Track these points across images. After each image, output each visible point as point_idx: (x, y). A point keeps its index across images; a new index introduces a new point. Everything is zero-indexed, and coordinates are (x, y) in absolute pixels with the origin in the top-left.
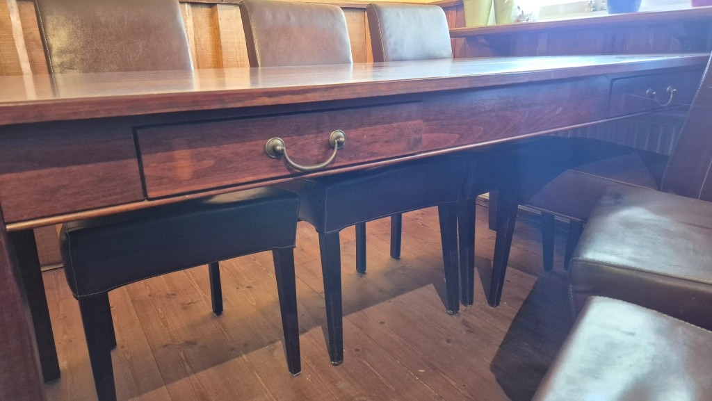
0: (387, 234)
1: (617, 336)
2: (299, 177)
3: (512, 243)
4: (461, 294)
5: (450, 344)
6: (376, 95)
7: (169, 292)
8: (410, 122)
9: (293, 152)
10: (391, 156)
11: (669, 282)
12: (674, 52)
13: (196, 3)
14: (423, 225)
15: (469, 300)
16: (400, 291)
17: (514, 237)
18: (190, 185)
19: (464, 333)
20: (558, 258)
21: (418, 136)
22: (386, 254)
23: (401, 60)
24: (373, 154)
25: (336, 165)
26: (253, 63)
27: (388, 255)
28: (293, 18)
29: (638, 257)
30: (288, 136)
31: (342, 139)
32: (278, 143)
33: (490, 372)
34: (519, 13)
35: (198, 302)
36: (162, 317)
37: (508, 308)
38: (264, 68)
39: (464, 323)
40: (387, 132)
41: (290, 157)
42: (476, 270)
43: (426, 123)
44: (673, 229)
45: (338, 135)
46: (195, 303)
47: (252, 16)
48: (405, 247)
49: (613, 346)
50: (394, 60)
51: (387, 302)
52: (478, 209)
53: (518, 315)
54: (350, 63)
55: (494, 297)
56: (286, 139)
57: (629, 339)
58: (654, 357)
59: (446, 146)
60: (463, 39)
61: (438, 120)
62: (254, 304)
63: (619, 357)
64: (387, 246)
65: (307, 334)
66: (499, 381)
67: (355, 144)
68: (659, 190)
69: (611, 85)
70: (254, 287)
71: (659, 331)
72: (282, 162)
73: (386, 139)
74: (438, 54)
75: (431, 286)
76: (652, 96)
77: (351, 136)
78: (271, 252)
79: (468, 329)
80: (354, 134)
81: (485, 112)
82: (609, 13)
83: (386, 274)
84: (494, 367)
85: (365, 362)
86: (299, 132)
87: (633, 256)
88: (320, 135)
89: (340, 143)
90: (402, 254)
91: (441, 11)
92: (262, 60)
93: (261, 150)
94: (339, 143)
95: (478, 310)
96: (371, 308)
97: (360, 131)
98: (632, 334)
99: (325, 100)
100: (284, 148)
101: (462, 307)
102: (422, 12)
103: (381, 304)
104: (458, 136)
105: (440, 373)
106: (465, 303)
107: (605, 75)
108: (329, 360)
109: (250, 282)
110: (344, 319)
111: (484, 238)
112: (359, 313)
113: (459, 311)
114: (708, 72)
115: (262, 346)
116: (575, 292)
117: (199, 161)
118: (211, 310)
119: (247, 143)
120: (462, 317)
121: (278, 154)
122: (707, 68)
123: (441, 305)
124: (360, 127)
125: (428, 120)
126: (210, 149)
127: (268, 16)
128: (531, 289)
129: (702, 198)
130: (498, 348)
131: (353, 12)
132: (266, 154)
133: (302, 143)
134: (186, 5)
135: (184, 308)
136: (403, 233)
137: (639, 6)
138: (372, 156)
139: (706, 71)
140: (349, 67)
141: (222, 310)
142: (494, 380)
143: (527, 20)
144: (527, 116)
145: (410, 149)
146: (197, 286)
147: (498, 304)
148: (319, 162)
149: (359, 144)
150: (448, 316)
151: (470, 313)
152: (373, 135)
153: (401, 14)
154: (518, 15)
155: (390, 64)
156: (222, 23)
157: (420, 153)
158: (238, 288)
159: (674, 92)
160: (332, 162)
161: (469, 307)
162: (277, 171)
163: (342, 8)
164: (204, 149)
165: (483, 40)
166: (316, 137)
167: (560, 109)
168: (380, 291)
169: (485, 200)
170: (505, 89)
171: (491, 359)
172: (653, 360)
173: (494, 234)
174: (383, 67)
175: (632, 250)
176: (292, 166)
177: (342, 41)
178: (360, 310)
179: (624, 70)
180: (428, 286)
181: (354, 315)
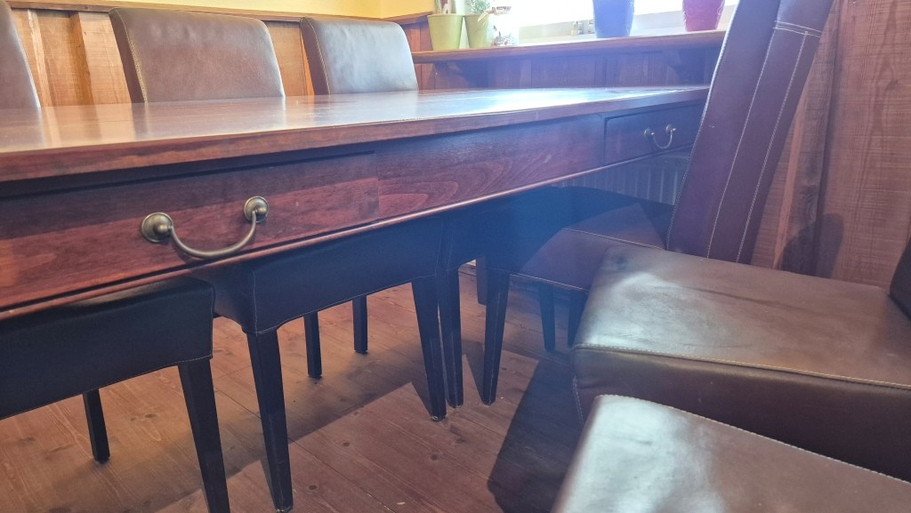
0: (349, 321)
1: (631, 448)
2: (201, 267)
3: (506, 319)
4: (447, 391)
5: (436, 462)
6: (307, 147)
7: (23, 438)
8: (361, 182)
9: (187, 233)
10: (337, 228)
11: (684, 366)
12: (671, 83)
13: (44, 10)
14: (396, 304)
15: (458, 400)
16: (370, 397)
17: (509, 312)
18: (15, 294)
19: (454, 443)
20: (561, 334)
21: (373, 199)
22: (349, 348)
23: (352, 92)
24: (311, 227)
25: (256, 246)
26: (136, 96)
27: (352, 350)
28: (193, 35)
29: (648, 337)
30: (179, 210)
31: (263, 210)
32: (162, 220)
33: (487, 491)
34: (496, 34)
35: (70, 446)
36: (12, 476)
37: (506, 405)
38: (152, 104)
39: (454, 430)
40: (330, 195)
41: (182, 240)
42: (464, 358)
43: (382, 181)
44: (683, 298)
45: (257, 203)
46: (65, 448)
47: (131, 31)
48: (374, 336)
49: (628, 462)
50: (342, 93)
51: (352, 415)
52: (461, 279)
53: (518, 411)
54: (281, 96)
55: (488, 394)
56: (174, 213)
57: (645, 451)
58: (675, 472)
59: (412, 210)
60: (431, 65)
61: (399, 176)
62: (160, 439)
63: (636, 478)
64: (349, 336)
65: (239, 474)
66: (498, 500)
67: (282, 214)
68: (666, 249)
69: (606, 124)
70: (159, 415)
71: (678, 435)
72: (170, 248)
73: (328, 205)
74: (399, 84)
75: (410, 386)
76: (650, 137)
77: (276, 204)
78: (176, 367)
79: (459, 438)
80: (279, 200)
81: (459, 164)
82: (598, 37)
83: (350, 376)
84: (493, 484)
85: (324, 503)
86: (195, 202)
87: (643, 337)
88: (230, 204)
89: (259, 216)
90: (371, 346)
91: (400, 29)
92: (149, 93)
93: (135, 232)
94: (257, 214)
95: (470, 410)
96: (331, 425)
97: (289, 196)
98: (649, 443)
99: (231, 156)
100: (173, 228)
101: (449, 410)
102: (374, 30)
103: (346, 417)
104: (426, 196)
105: (425, 503)
106: (453, 405)
107: (598, 114)
108: (274, 507)
109: (152, 408)
110: (292, 447)
111: (472, 314)
112: (315, 434)
113: (447, 415)
114: (708, 108)
115: (172, 500)
116: (581, 387)
117: (28, 256)
118: (91, 457)
119: (111, 223)
120: (450, 422)
121: (165, 237)
122: (707, 104)
123: (423, 409)
124: (289, 190)
125: (385, 178)
126: (45, 236)
127: (156, 31)
128: (531, 375)
129: (711, 257)
130: (495, 458)
131: (284, 27)
132: (144, 237)
133: (201, 217)
134: (29, 13)
135: (47, 458)
136: (370, 318)
137: (629, 28)
138: (308, 231)
139: (706, 107)
140: (278, 103)
141: (109, 455)
142: (493, 500)
143: (506, 43)
144: (510, 167)
145: (364, 217)
146: (67, 423)
147: (493, 400)
148: (229, 244)
149: (288, 214)
150: (432, 424)
151: (460, 416)
152: (308, 201)
153: (346, 31)
154: (495, 37)
155: (337, 98)
156: (88, 39)
157: (378, 221)
158: (132, 420)
159: (674, 132)
160: (251, 242)
161: (458, 408)
162: (163, 261)
163: (266, 22)
164: (36, 237)
165: (454, 67)
166: (221, 208)
167: (549, 157)
168: (343, 400)
169: (472, 267)
170: (482, 134)
171: (489, 473)
172: (673, 476)
173: (483, 309)
174: (326, 102)
175: (642, 329)
176: (188, 253)
177: (268, 67)
178: (314, 430)
179: (617, 108)
180: (406, 386)
181: (306, 439)
